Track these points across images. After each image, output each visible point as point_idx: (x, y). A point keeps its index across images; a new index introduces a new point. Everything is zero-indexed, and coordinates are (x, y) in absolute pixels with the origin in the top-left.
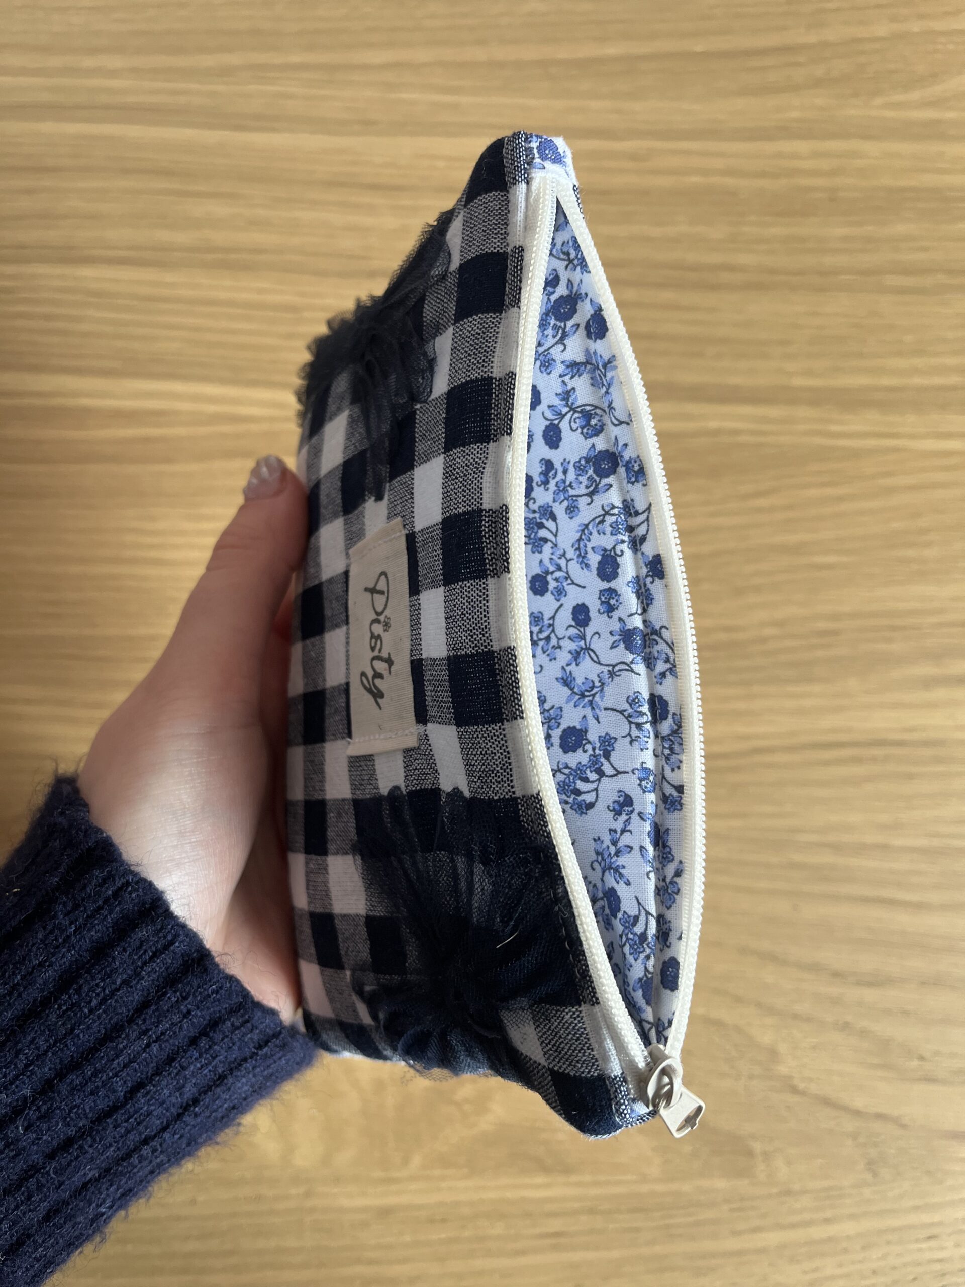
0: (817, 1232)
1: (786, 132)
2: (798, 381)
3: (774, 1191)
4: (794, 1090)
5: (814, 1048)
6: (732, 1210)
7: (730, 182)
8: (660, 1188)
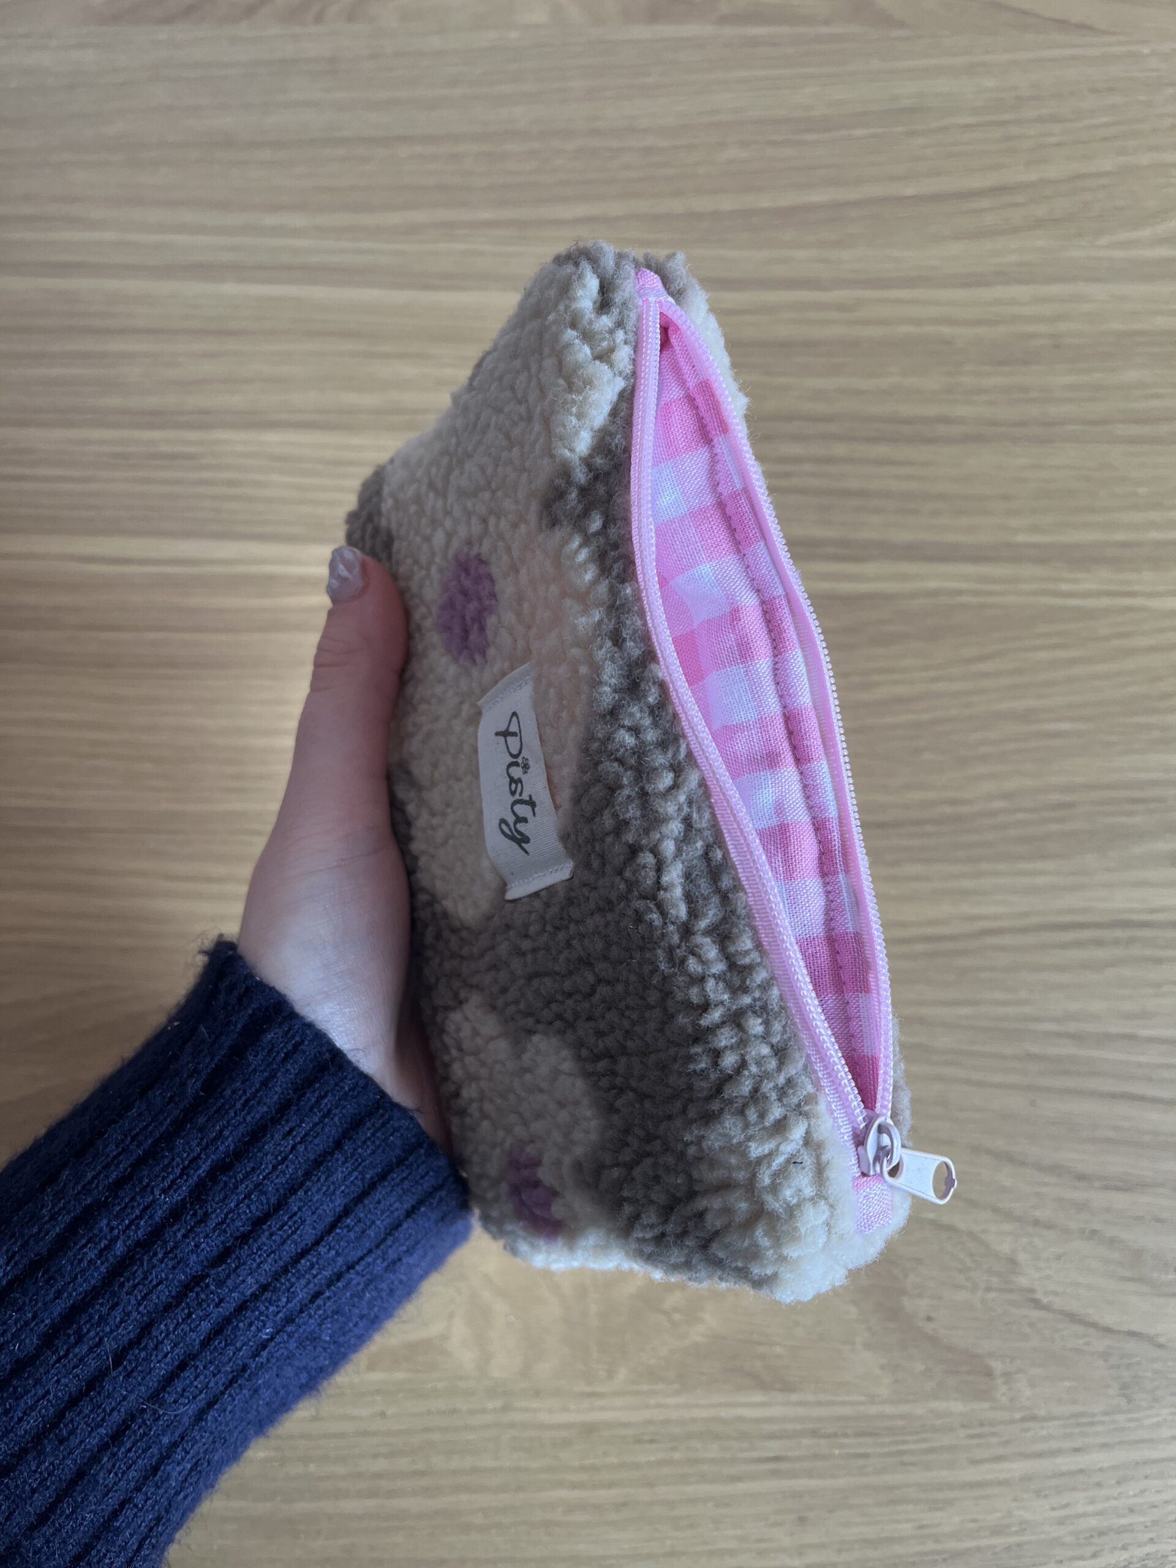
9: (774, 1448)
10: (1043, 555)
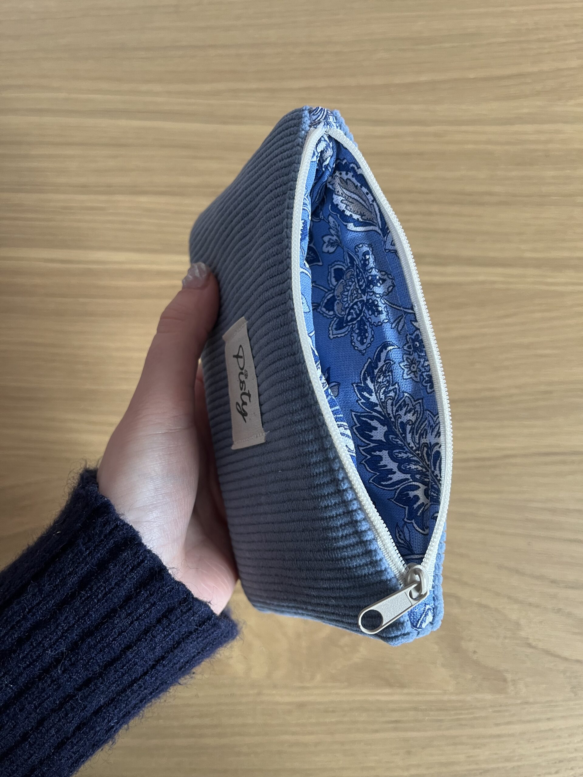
0: (543, 726)
1: (520, 120)
2: (528, 255)
3: (519, 701)
4: (530, 646)
5: (541, 622)
6: (494, 712)
7: (490, 147)
8: (454, 698)
9: (395, 716)
10: (539, 264)
